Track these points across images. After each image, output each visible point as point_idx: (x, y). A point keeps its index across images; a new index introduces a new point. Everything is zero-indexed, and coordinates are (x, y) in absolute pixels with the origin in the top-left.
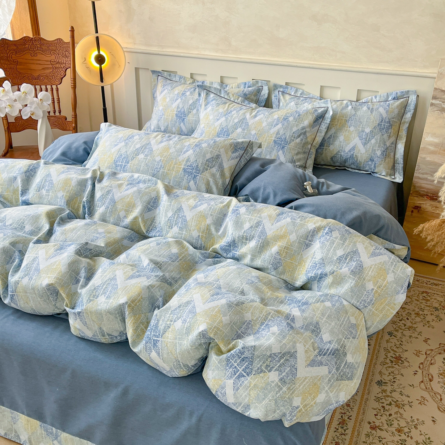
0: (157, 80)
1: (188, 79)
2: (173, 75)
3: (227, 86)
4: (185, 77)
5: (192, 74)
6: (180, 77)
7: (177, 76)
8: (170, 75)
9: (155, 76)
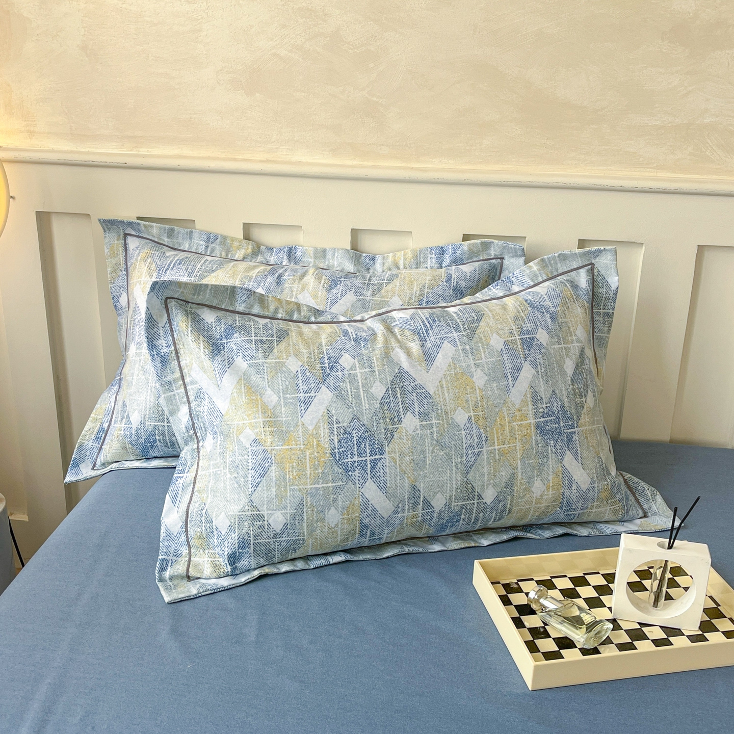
0: (121, 249)
1: (236, 244)
2: (182, 230)
3: (373, 259)
4: (225, 238)
5: (247, 227)
6: (208, 238)
7: (196, 235)
8: (171, 233)
9: (113, 240)
